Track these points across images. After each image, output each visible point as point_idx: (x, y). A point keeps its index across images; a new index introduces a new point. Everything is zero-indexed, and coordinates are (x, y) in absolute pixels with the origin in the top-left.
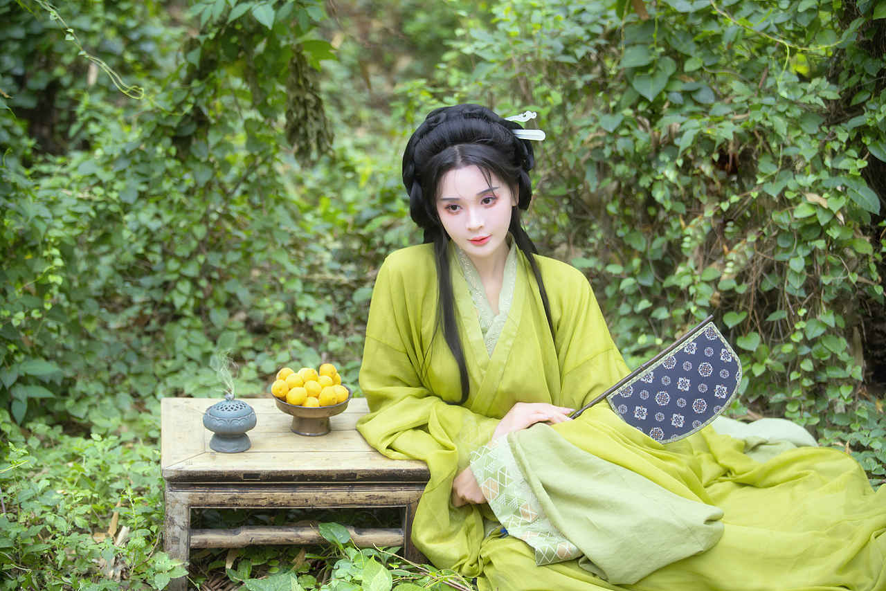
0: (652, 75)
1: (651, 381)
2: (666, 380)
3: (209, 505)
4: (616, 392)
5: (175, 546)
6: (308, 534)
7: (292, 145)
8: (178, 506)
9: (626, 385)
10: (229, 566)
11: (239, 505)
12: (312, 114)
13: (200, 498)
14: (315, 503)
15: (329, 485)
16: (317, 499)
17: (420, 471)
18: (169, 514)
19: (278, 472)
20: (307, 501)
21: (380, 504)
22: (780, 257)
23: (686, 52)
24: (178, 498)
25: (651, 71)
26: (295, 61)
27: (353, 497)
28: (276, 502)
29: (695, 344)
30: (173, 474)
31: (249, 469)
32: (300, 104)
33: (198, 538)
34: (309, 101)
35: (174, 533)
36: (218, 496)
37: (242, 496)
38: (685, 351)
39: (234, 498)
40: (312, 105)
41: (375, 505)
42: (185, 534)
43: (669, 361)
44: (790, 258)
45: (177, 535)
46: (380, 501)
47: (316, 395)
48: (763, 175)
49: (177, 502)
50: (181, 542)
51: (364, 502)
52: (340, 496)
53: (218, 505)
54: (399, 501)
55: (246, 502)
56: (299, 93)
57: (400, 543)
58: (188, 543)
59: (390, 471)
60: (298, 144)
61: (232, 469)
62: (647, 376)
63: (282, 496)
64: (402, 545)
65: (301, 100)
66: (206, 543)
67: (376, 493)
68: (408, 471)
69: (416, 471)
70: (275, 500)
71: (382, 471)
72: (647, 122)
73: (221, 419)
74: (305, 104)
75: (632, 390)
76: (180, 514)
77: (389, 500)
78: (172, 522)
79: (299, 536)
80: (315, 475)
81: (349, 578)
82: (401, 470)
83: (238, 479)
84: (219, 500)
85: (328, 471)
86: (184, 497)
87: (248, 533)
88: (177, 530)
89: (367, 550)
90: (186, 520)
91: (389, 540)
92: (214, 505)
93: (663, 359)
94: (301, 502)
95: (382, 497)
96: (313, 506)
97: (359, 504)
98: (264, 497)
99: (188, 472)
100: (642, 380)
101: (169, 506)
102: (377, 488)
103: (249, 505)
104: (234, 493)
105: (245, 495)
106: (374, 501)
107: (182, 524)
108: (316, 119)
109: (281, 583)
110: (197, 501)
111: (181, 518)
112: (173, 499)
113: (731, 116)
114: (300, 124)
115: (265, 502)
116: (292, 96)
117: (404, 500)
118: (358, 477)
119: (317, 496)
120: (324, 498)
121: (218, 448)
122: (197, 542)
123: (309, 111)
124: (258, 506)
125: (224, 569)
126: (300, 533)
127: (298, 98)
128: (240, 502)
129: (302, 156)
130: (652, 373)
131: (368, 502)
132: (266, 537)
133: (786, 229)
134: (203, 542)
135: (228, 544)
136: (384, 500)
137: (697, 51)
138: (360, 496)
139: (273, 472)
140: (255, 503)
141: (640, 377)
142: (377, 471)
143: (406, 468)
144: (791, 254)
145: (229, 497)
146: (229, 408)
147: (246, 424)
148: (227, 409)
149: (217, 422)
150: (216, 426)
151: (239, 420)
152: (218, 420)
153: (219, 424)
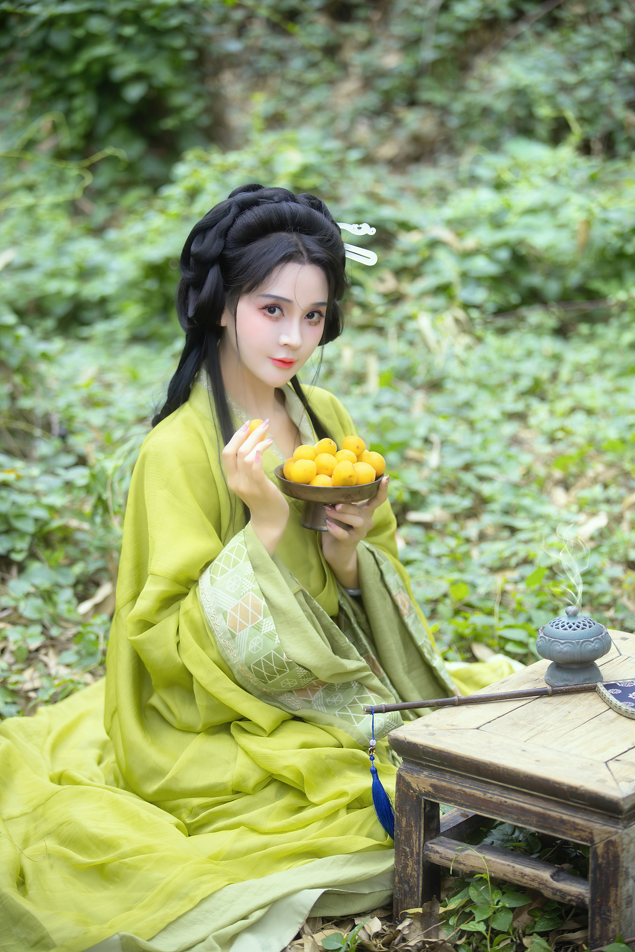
73: (568, 641)
146: (574, 627)
147: (597, 646)
148: (570, 627)
149: (562, 647)
150: (560, 652)
151: (592, 642)
152: (562, 644)
153: (565, 648)
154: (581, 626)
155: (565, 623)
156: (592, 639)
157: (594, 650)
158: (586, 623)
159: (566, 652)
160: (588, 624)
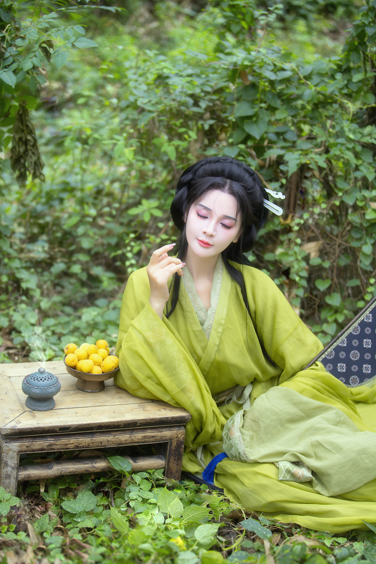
0: (256, 122)
1: (345, 345)
2: (355, 343)
3: (33, 451)
4: (323, 356)
5: (7, 481)
6: (100, 465)
7: (15, 171)
8: (11, 453)
9: (329, 350)
10: (42, 490)
11: (54, 449)
12: (31, 150)
13: (27, 447)
14: (107, 444)
15: (116, 431)
16: (108, 441)
17: (181, 417)
18: (4, 459)
19: (83, 425)
20: (101, 443)
21: (151, 441)
22: (355, 244)
23: (275, 106)
24: (11, 447)
25: (254, 119)
26: (21, 113)
27: (133, 438)
28: (80, 446)
29: (371, 315)
30: (9, 432)
31: (63, 424)
32: (23, 142)
33: (24, 474)
34: (29, 140)
35: (7, 472)
36: (40, 444)
37: (57, 443)
38: (365, 320)
39: (51, 445)
40: (31, 144)
41: (148, 442)
42: (15, 472)
43: (355, 330)
44: (362, 245)
45: (9, 473)
46: (151, 439)
47: (98, 364)
48: (340, 190)
49: (10, 450)
50: (12, 478)
51: (140, 441)
52: (124, 438)
53: (39, 450)
54: (164, 438)
55: (59, 447)
56: (22, 135)
57: (163, 466)
58: (17, 478)
59: (161, 419)
60: (19, 170)
61: (50, 425)
62: (343, 342)
63: (84, 441)
64: (164, 468)
65: (24, 139)
66: (29, 477)
67: (149, 434)
68: (173, 418)
69: (178, 417)
70: (79, 444)
71: (155, 419)
72: (254, 153)
73: (39, 387)
74: (26, 143)
75: (334, 353)
76: (12, 458)
77: (158, 438)
78: (6, 464)
79: (94, 467)
80: (109, 425)
81: (140, 499)
82: (168, 418)
83: (56, 432)
84: (40, 447)
85: (118, 422)
86: (15, 446)
87: (59, 467)
88: (9, 469)
89: (141, 473)
90: (16, 462)
91: (156, 465)
92: (37, 450)
93: (351, 328)
94: (97, 444)
95: (153, 437)
96: (105, 446)
97: (137, 443)
98: (72, 442)
99: (19, 429)
100: (340, 345)
101: (4, 454)
102: (149, 431)
103: (61, 449)
104: (51, 441)
105: (58, 442)
106: (147, 440)
107: (13, 465)
108: (33, 153)
109: (85, 502)
110: (25, 448)
111: (12, 461)
112: (7, 448)
113: (313, 150)
114: (21, 157)
115: (72, 446)
116: (17, 137)
117: (167, 438)
118: (138, 424)
119: (109, 439)
120: (114, 440)
121: (34, 408)
122: (23, 476)
123: (29, 147)
124: (67, 449)
125: (39, 492)
126: (95, 465)
127: (20, 139)
128: (55, 447)
129: (21, 179)
130: (345, 339)
131: (143, 440)
132: (71, 470)
133: (358, 225)
134: (28, 476)
135: (45, 476)
136: (154, 438)
137: (282, 105)
138: (138, 436)
139: (80, 425)
140: (65, 447)
141: (338, 343)
142: (152, 419)
143: (171, 416)
144: (362, 242)
145: (47, 444)
146: (43, 379)
147: (54, 390)
148: (41, 380)
149: (35, 390)
150: (35, 393)
151: (51, 388)
152: (36, 389)
153: (37, 391)
154: (47, 378)
155: (38, 377)
156: (51, 387)
157: (52, 392)
158: (49, 377)
159: (37, 394)
160: (50, 378)
